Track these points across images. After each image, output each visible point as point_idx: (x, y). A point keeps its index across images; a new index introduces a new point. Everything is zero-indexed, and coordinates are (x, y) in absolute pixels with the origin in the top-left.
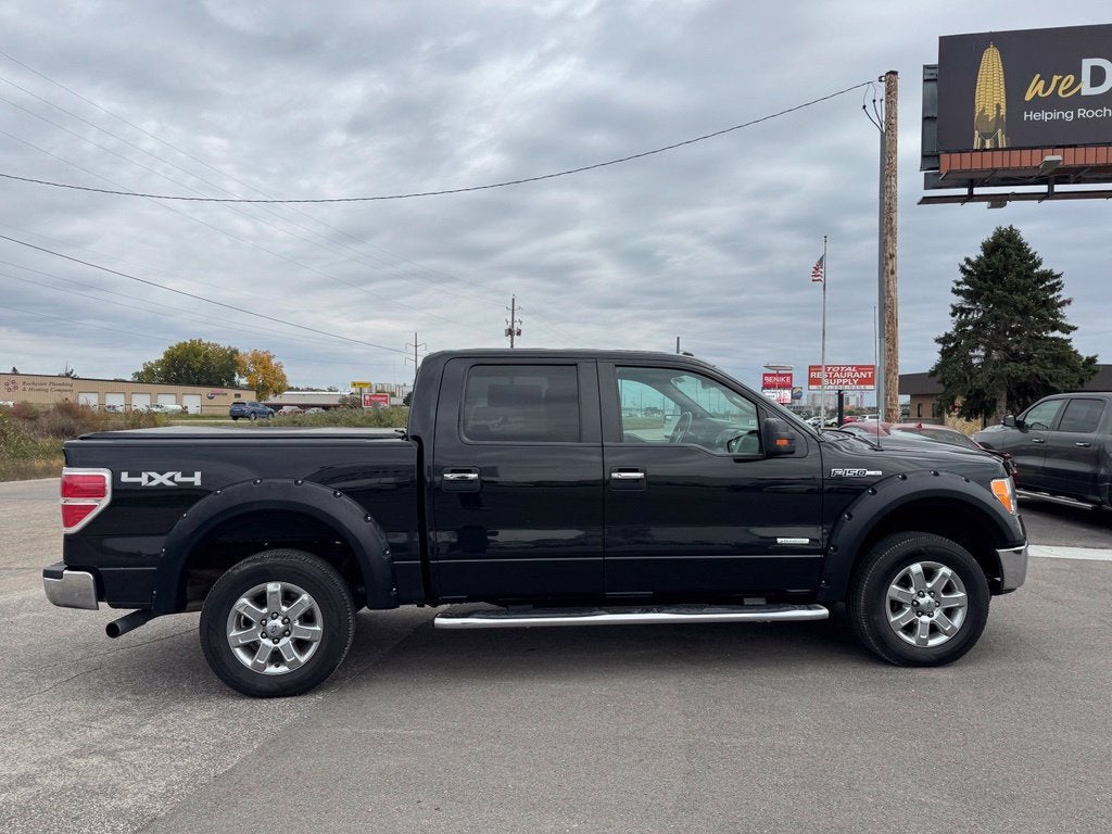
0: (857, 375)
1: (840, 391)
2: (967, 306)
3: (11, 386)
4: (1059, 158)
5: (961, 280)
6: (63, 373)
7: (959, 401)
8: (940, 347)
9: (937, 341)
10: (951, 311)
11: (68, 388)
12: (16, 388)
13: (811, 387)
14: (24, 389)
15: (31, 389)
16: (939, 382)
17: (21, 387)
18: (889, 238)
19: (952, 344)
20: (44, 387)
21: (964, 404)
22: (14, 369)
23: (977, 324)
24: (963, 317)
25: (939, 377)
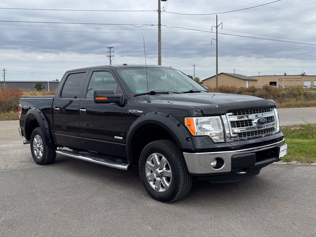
3: (281, 80)
6: (301, 74)
11: (300, 79)
12: (282, 80)
14: (285, 81)
15: (287, 81)
17: (284, 80)
20: (291, 80)
22: (285, 73)
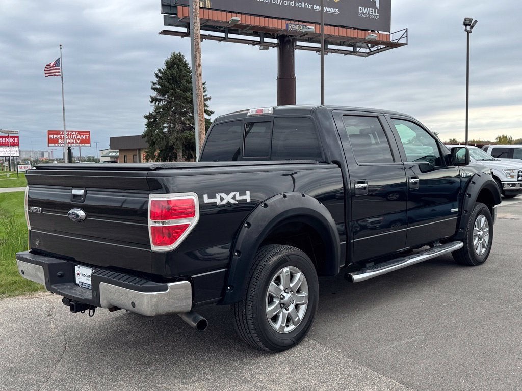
0: (79, 136)
1: (69, 147)
2: (158, 97)
4: (238, 19)
5: (156, 82)
7: (156, 153)
8: (146, 121)
9: (145, 117)
10: (151, 100)
13: (50, 145)
16: (147, 141)
18: (198, 54)
19: (152, 120)
21: (159, 154)
23: (164, 107)
24: (157, 104)
25: (146, 139)
